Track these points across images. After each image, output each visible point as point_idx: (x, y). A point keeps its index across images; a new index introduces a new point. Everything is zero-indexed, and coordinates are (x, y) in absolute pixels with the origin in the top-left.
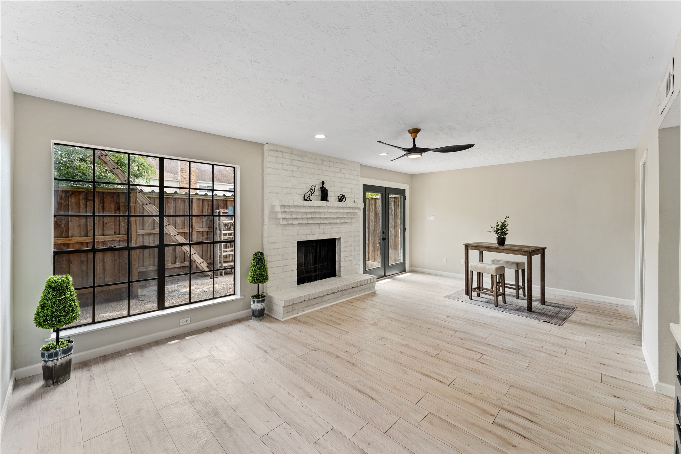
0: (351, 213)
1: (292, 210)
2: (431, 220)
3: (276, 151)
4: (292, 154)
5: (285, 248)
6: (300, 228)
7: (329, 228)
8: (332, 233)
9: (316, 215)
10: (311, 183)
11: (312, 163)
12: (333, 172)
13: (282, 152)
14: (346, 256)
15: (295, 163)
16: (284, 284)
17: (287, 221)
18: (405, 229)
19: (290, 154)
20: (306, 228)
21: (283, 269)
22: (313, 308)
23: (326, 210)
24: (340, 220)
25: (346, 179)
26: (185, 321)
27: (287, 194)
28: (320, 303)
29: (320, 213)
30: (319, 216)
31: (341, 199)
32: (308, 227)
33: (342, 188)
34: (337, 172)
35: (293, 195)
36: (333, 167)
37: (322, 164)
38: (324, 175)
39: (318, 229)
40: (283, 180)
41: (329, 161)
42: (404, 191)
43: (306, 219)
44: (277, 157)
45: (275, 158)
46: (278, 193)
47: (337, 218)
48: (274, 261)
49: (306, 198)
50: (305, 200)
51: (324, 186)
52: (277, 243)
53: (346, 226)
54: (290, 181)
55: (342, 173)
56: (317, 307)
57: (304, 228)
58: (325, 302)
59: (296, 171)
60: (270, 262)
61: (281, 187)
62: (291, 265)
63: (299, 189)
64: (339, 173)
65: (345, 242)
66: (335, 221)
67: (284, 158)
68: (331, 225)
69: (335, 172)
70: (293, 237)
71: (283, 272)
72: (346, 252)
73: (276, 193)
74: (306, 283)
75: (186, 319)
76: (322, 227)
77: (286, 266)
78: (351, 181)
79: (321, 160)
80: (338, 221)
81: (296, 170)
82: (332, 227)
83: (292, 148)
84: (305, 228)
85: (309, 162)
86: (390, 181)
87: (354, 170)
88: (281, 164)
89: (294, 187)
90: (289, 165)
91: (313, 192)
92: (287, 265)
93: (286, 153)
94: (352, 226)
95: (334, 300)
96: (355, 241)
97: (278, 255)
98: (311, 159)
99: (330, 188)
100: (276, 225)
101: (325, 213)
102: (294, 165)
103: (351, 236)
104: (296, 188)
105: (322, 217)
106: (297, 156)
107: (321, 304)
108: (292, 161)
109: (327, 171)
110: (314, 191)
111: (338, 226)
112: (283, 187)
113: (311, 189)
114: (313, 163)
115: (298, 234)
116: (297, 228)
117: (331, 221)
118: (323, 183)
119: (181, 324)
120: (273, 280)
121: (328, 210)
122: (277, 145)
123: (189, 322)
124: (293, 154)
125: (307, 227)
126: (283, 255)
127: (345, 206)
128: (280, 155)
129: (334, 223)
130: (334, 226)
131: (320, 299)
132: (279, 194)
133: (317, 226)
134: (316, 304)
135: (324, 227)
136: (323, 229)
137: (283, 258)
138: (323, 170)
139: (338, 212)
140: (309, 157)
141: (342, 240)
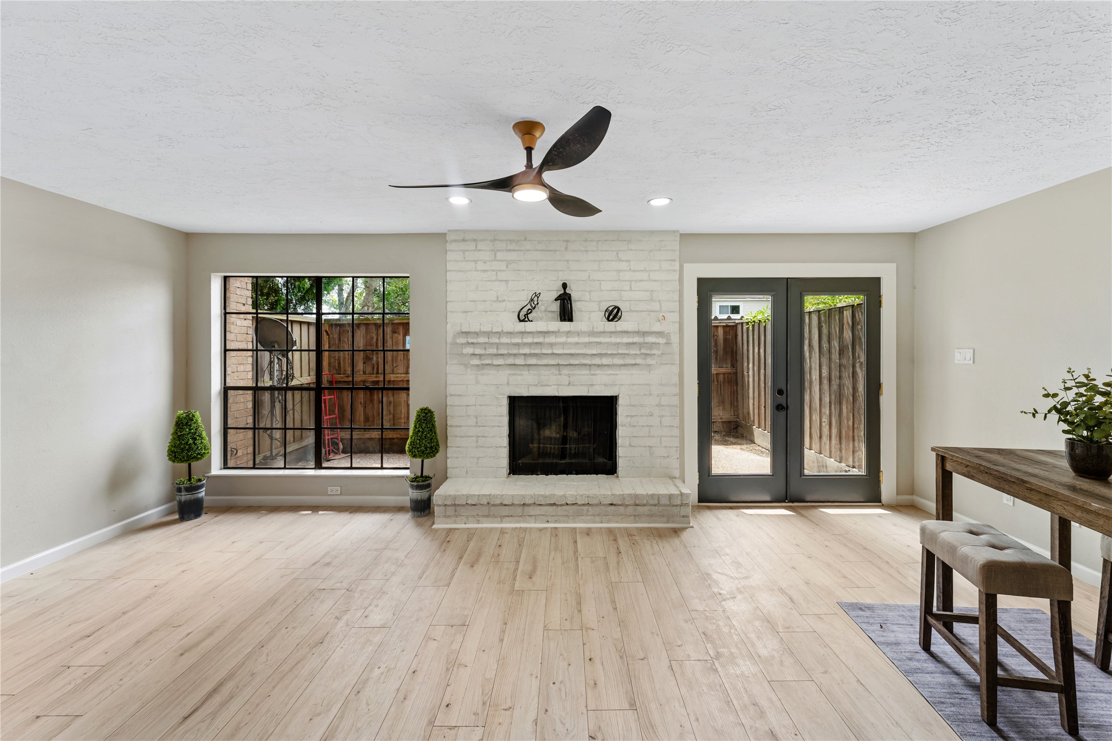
0: (640, 345)
1: (482, 340)
2: (966, 362)
3: (464, 240)
4: (496, 240)
5: (481, 405)
6: (512, 372)
7: (584, 375)
8: (592, 385)
9: (541, 349)
10: (539, 288)
11: (541, 250)
12: (595, 261)
13: (474, 240)
14: (633, 436)
15: (500, 255)
16: (479, 467)
17: (480, 359)
18: (879, 386)
19: (491, 241)
20: (527, 372)
21: (477, 442)
22: (501, 522)
23: (562, 339)
24: (611, 360)
25: (634, 271)
26: (334, 491)
27: (486, 312)
28: (519, 516)
29: (552, 345)
30: (549, 351)
31: (613, 314)
32: (530, 372)
33: (623, 293)
34: (608, 260)
35: (498, 313)
36: (597, 251)
37: (566, 248)
38: (570, 270)
39: (556, 375)
40: (477, 288)
41: (586, 241)
42: (877, 281)
43: (523, 357)
44: (464, 251)
45: (462, 253)
46: (467, 312)
47: (601, 355)
48: (460, 426)
49: (522, 318)
50: (520, 321)
51: (567, 292)
52: (465, 395)
53: (634, 371)
54: (491, 290)
55: (623, 261)
56: (510, 522)
57: (523, 372)
58: (533, 518)
59: (505, 271)
60: (451, 426)
61: (474, 301)
62: (494, 437)
63: (510, 301)
64: (612, 261)
65: (632, 406)
66: (597, 361)
67: (480, 250)
68: (590, 370)
69: (601, 261)
70: (498, 388)
71: (477, 447)
72: (634, 426)
73: (464, 312)
74: (538, 475)
75: (336, 487)
76: (565, 371)
77: (483, 436)
78: (649, 276)
79: (564, 241)
80: (605, 361)
81: (504, 268)
82: (592, 372)
83: (495, 231)
84: (525, 373)
85: (534, 250)
86: (805, 262)
87: (659, 250)
88: (474, 261)
89: (500, 299)
90: (490, 261)
91: (534, 306)
92: (486, 437)
93: (482, 240)
94: (651, 373)
95: (555, 518)
96: (663, 406)
97: (468, 416)
98: (539, 243)
99: (587, 294)
100: (463, 366)
101: (563, 344)
102: (499, 261)
103: (651, 394)
104: (504, 301)
105: (556, 352)
106: (507, 244)
107: (521, 518)
108: (495, 254)
109: (578, 261)
110: (536, 303)
111: (610, 372)
112: (477, 301)
113: (532, 300)
114: (544, 251)
115: (508, 384)
116: (508, 372)
117: (588, 362)
118: (565, 286)
119: (329, 493)
120: (457, 458)
121: (568, 339)
122: (465, 231)
123: (339, 492)
124: (498, 240)
125: (529, 370)
126: (477, 418)
127: (619, 329)
128: (472, 246)
129: (599, 366)
130: (598, 372)
131: (519, 510)
132: (469, 314)
133: (554, 370)
134: (508, 516)
135: (570, 373)
136: (569, 376)
137: (477, 423)
138: (567, 261)
139: (600, 343)
140: (535, 241)
141: (621, 402)
